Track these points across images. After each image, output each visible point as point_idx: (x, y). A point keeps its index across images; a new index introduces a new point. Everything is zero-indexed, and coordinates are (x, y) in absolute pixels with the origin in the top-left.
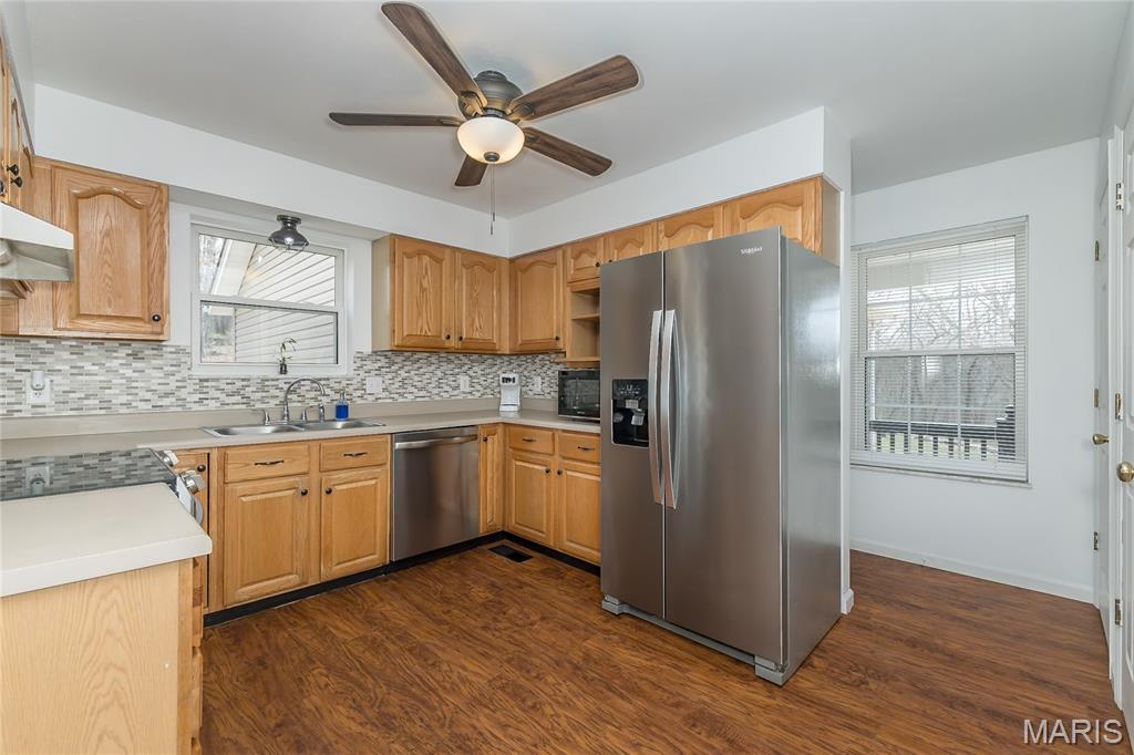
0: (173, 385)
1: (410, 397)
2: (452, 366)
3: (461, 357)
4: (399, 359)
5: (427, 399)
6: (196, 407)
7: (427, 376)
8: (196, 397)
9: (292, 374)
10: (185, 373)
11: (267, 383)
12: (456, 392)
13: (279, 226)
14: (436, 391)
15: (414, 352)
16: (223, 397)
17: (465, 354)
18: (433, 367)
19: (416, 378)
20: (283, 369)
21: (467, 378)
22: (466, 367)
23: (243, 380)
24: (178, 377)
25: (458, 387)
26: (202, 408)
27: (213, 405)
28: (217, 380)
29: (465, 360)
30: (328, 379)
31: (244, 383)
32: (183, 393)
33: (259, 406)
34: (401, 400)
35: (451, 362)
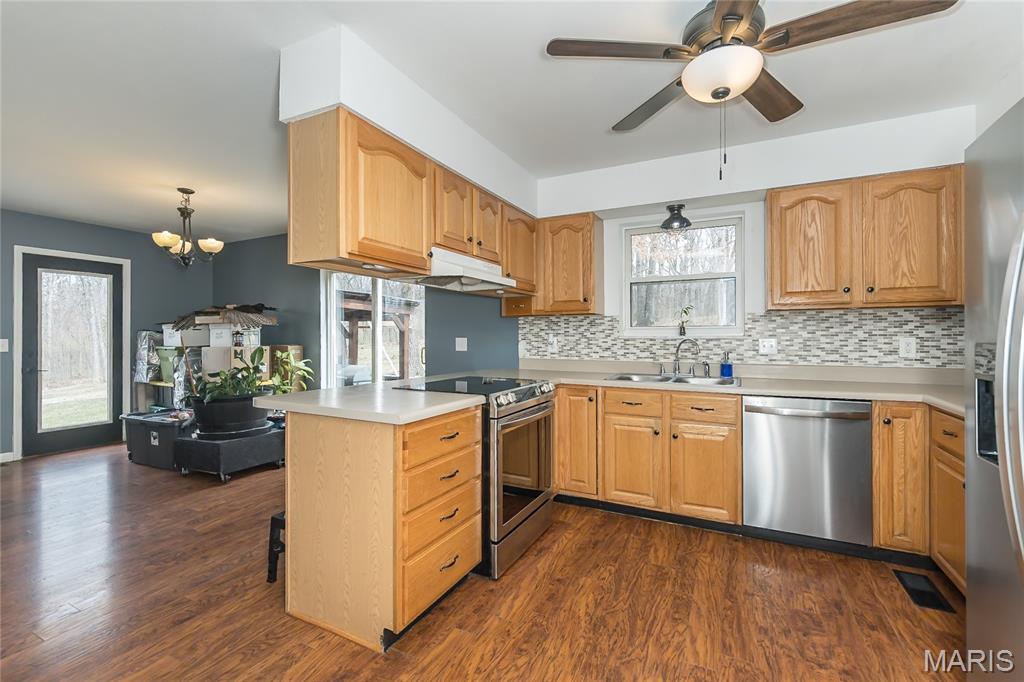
0: (610, 343)
1: (815, 361)
2: (884, 324)
3: (900, 312)
4: (801, 318)
5: (842, 364)
6: (622, 359)
7: (841, 337)
8: (622, 352)
9: (690, 335)
10: (616, 335)
11: (668, 342)
12: (890, 358)
13: (667, 215)
14: (857, 355)
15: (821, 310)
16: (638, 352)
17: (907, 309)
18: (850, 327)
19: (823, 339)
20: (682, 331)
21: (913, 341)
22: (911, 326)
23: (651, 340)
24: (612, 337)
25: (895, 352)
26: (625, 360)
27: (632, 358)
28: (634, 340)
29: (908, 316)
30: (719, 340)
31: (652, 342)
32: (615, 349)
33: (662, 360)
34: (801, 363)
35: (881, 319)
